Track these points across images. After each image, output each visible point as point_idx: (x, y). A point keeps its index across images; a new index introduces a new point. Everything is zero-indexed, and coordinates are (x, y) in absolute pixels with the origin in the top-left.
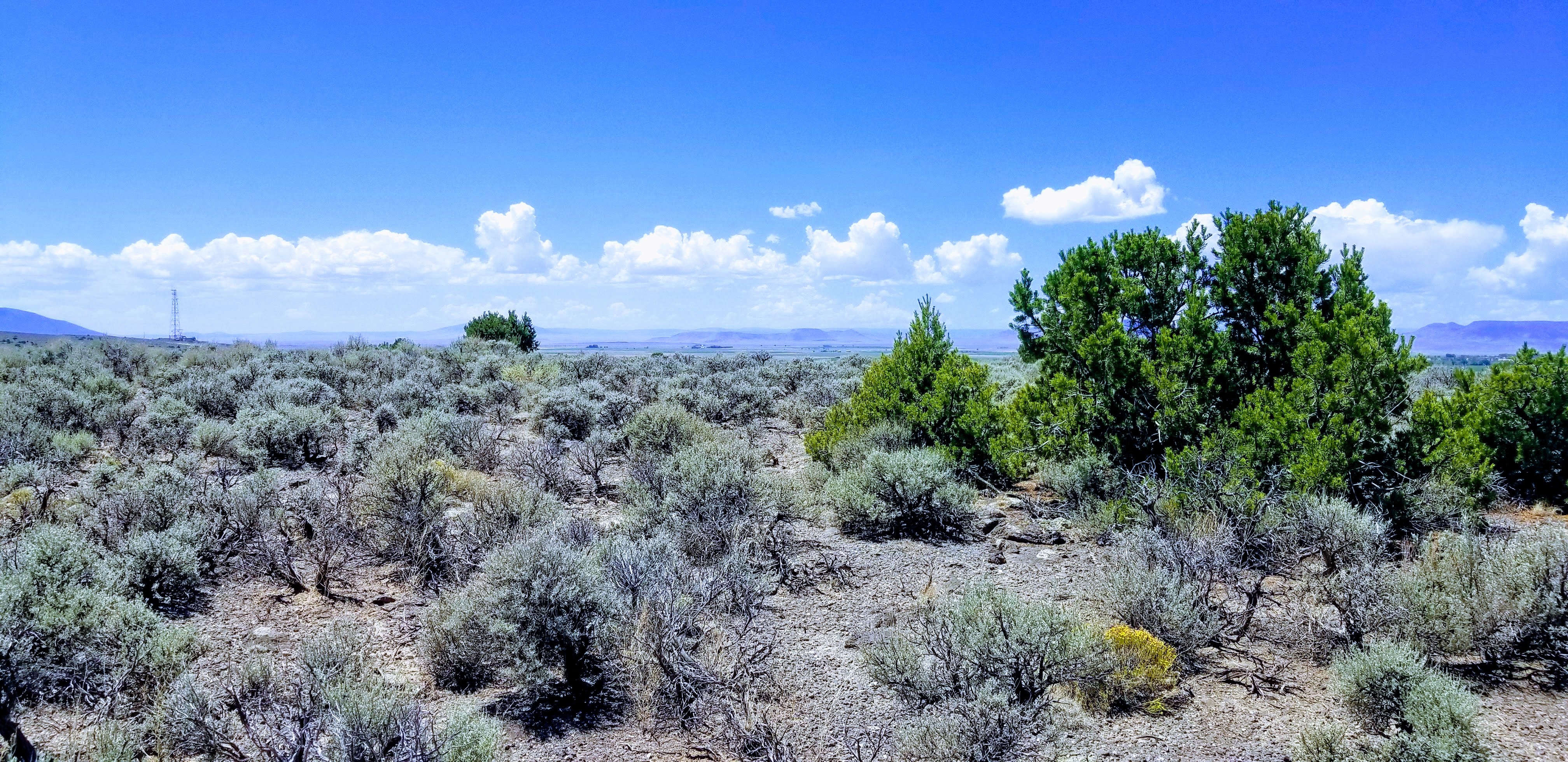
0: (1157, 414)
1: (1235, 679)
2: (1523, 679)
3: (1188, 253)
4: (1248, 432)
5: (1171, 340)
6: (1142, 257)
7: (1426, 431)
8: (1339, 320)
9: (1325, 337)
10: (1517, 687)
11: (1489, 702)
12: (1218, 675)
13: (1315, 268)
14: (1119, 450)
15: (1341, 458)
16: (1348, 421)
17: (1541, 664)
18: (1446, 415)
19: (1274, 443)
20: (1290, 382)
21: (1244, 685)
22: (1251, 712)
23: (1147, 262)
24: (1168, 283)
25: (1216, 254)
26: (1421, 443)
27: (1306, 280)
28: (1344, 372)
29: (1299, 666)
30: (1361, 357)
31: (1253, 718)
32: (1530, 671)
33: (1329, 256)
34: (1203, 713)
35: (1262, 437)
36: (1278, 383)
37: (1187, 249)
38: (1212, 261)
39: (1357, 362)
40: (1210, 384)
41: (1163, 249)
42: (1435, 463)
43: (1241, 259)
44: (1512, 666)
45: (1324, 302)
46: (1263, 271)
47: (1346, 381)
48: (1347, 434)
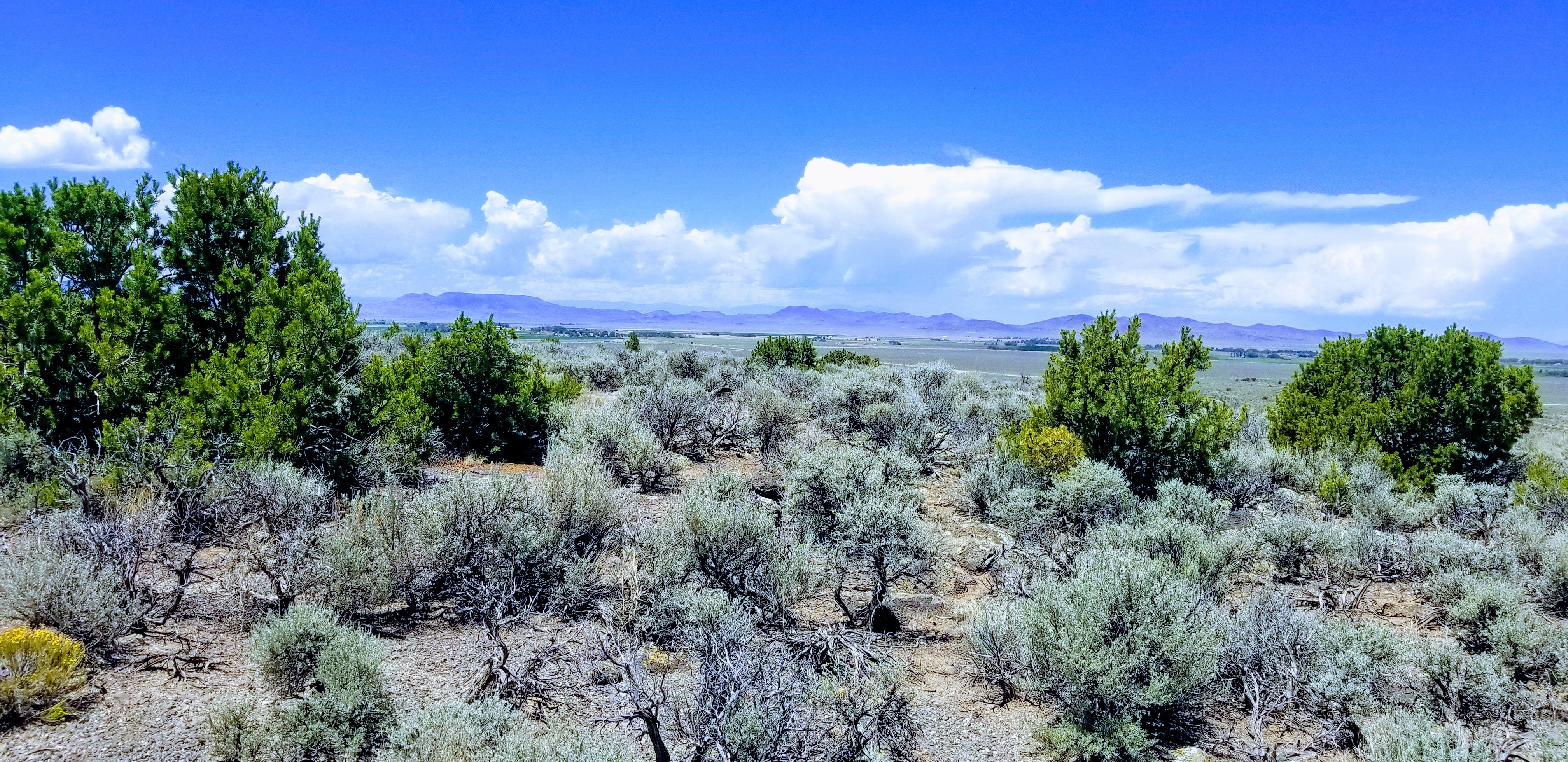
0: (96, 384)
1: (157, 665)
2: (436, 618)
3: (137, 209)
4: (198, 400)
5: (113, 302)
6: (83, 210)
7: (374, 393)
8: (292, 287)
9: (278, 302)
10: (429, 626)
11: (405, 644)
12: (137, 664)
13: (273, 234)
14: (54, 426)
15: (290, 423)
16: (298, 386)
17: (452, 602)
18: (393, 378)
19: (224, 411)
20: (243, 348)
21: (165, 669)
22: (170, 698)
23: (90, 216)
24: (115, 241)
25: (170, 212)
26: (371, 406)
27: (262, 244)
28: (295, 339)
29: (228, 639)
30: (311, 323)
31: (171, 704)
32: (443, 610)
33: (286, 223)
34: (115, 709)
35: (213, 406)
36: (233, 349)
37: (137, 205)
38: (165, 220)
39: (308, 328)
40: (157, 350)
41: (107, 203)
42: (382, 423)
43: (196, 220)
44: (428, 608)
45: (282, 268)
46: (219, 233)
47: (299, 346)
48: (297, 399)
